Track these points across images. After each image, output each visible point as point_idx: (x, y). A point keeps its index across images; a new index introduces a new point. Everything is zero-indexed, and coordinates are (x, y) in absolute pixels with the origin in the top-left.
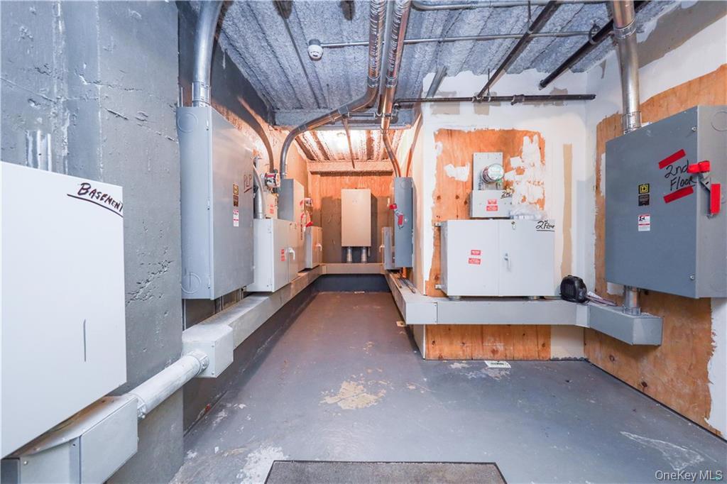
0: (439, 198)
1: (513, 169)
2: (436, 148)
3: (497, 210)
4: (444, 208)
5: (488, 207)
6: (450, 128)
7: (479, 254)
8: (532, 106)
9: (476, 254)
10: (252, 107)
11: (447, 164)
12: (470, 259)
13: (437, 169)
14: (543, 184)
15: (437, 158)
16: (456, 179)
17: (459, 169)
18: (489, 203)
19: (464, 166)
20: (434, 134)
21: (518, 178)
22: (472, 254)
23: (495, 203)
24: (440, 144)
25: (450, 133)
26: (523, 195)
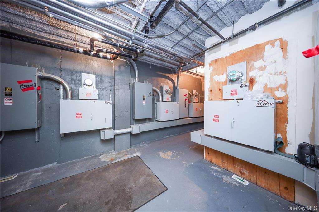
0: (211, 91)
1: (256, 68)
2: (210, 69)
3: (237, 95)
4: (213, 95)
5: (231, 93)
6: (216, 59)
7: (218, 117)
8: (274, 22)
9: (217, 117)
10: (163, 73)
11: (215, 75)
12: (214, 119)
13: (210, 78)
14: (285, 73)
15: (210, 73)
16: (219, 81)
17: (221, 76)
18: (232, 91)
19: (223, 74)
20: (209, 63)
21: (260, 73)
22: (215, 117)
23: (236, 91)
24: (211, 67)
25: (216, 61)
26: (265, 83)
